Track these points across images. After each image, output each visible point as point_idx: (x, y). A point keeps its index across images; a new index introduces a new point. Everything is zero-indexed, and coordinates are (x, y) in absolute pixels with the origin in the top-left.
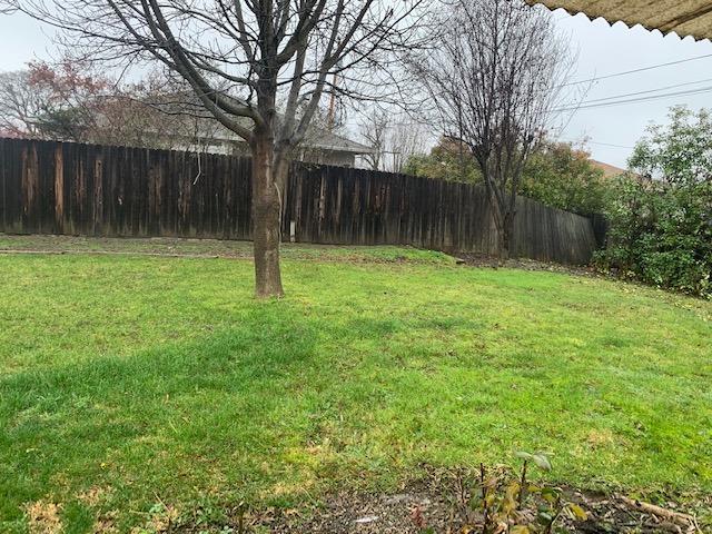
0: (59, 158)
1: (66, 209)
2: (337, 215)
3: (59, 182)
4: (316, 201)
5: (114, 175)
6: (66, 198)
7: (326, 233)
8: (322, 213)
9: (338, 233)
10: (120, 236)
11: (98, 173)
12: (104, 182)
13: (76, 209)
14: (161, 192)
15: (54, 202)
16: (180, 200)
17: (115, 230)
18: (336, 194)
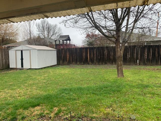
0: (88, 50)
1: (90, 60)
2: (151, 57)
3: (88, 55)
4: (144, 54)
5: (98, 53)
6: (90, 58)
7: (148, 63)
8: (146, 57)
9: (152, 62)
10: (99, 65)
11: (95, 53)
12: (96, 54)
13: (92, 60)
14: (107, 55)
15: (88, 59)
16: (111, 57)
17: (98, 63)
18: (150, 52)
